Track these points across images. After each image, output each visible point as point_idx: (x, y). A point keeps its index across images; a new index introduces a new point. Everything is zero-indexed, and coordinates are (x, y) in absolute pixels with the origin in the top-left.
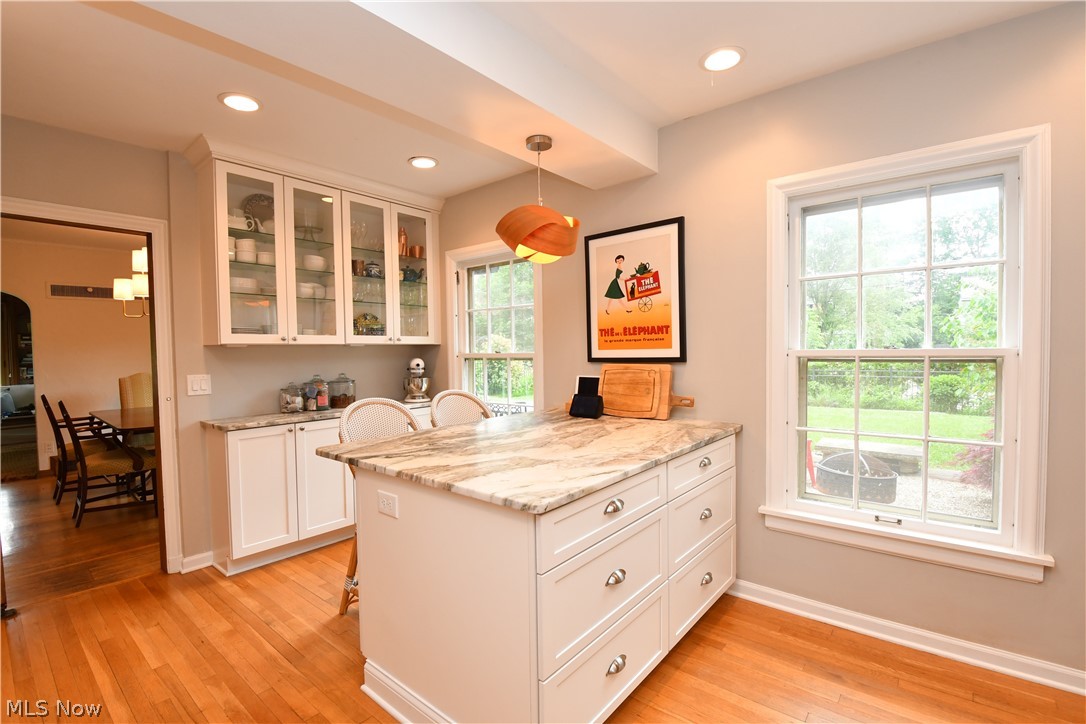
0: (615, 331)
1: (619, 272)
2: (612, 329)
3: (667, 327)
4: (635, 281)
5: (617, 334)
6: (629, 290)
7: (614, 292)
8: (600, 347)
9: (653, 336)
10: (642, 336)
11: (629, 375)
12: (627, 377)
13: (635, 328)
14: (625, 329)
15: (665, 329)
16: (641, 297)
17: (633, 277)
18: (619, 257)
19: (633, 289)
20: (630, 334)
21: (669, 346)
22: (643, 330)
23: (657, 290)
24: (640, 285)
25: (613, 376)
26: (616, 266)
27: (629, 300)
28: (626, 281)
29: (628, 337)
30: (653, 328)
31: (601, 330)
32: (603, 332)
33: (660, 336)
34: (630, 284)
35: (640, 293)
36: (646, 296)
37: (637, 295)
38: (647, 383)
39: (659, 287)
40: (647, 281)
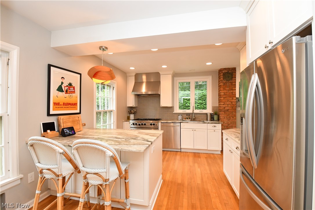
0: (60, 104)
1: (62, 83)
2: (59, 103)
3: (77, 104)
4: (68, 87)
5: (61, 105)
6: (66, 90)
7: (60, 89)
8: (53, 110)
9: (73, 106)
10: (69, 106)
11: (72, 119)
12: (71, 120)
13: (67, 103)
14: (64, 103)
15: (76, 104)
16: (69, 93)
17: (67, 86)
18: (62, 78)
19: (67, 90)
20: (65, 105)
21: (77, 109)
22: (70, 104)
23: (74, 92)
24: (69, 89)
25: (66, 120)
26: (61, 80)
27: (65, 94)
28: (65, 87)
29: (65, 106)
30: (73, 104)
31: (54, 103)
32: (55, 104)
33: (74, 106)
34: (66, 88)
35: (69, 92)
36: (71, 93)
37: (68, 92)
38: (77, 121)
39: (75, 91)
40: (71, 89)
